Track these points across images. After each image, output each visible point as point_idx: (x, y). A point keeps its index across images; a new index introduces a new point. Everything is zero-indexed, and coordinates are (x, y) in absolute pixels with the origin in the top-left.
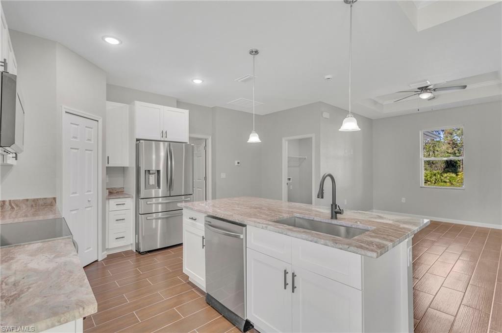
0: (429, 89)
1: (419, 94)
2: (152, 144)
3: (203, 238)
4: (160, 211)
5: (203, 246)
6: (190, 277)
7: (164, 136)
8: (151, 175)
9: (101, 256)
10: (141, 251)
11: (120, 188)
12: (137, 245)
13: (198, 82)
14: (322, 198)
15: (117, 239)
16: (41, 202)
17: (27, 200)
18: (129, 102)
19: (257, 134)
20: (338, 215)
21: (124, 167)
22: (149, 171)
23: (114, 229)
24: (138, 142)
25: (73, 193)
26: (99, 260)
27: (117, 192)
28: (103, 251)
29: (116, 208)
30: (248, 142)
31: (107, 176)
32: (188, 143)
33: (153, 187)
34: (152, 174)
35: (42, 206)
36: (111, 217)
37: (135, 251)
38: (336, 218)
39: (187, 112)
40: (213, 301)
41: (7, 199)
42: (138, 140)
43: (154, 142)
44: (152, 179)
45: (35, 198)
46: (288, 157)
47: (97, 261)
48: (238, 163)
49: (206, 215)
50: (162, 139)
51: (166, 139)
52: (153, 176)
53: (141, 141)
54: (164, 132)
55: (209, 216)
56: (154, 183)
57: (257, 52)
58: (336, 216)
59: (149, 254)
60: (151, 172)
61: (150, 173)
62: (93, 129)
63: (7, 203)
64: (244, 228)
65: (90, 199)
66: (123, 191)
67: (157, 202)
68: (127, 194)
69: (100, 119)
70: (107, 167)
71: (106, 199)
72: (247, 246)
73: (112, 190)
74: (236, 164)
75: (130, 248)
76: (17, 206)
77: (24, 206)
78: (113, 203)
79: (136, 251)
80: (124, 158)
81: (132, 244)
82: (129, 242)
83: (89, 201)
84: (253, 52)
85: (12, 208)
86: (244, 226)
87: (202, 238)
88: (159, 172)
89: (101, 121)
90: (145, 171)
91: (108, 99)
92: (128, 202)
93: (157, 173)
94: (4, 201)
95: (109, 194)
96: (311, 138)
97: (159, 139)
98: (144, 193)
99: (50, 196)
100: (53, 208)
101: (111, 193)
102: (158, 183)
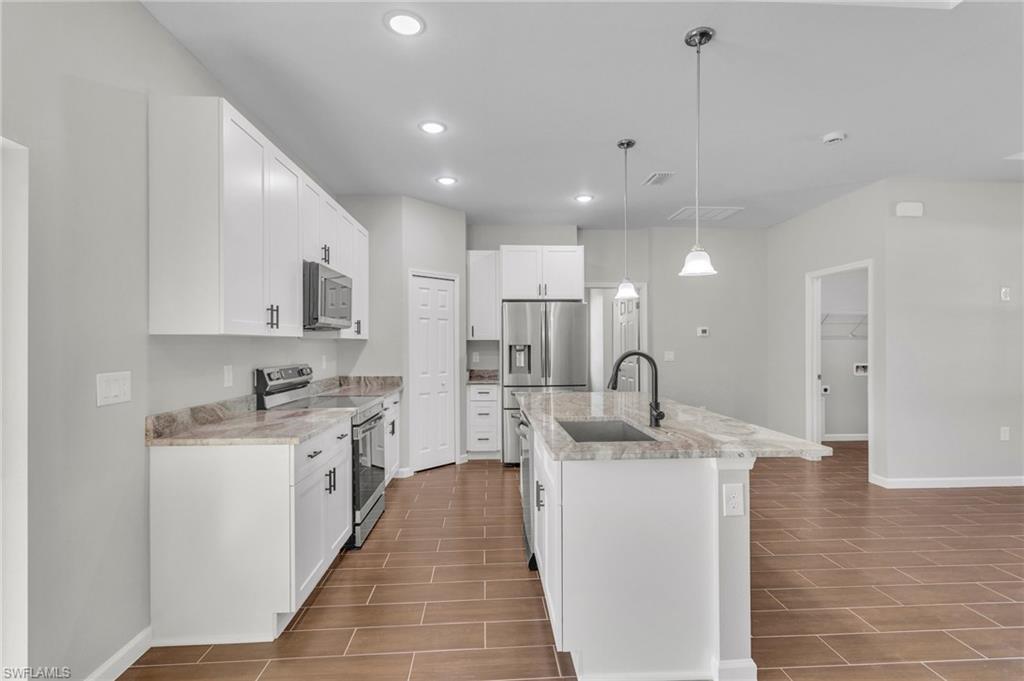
2: (525, 306)
7: (543, 292)
8: (517, 353)
9: (460, 459)
11: (493, 371)
12: (503, 453)
13: (585, 199)
15: (480, 439)
16: (389, 381)
17: (378, 378)
18: (494, 247)
22: (515, 346)
23: (477, 427)
24: (503, 304)
25: (424, 373)
26: (457, 464)
28: (461, 453)
29: (479, 397)
32: (583, 300)
33: (521, 370)
34: (520, 351)
35: (390, 385)
36: (473, 410)
37: (501, 461)
41: (362, 376)
42: (504, 301)
43: (527, 304)
44: (521, 359)
47: (454, 463)
48: (704, 331)
50: (540, 298)
51: (546, 298)
52: (523, 353)
53: (507, 303)
54: (543, 287)
56: (523, 365)
57: (630, 144)
60: (518, 348)
61: (516, 350)
62: (447, 292)
63: (363, 379)
65: (444, 383)
68: (496, 380)
69: (456, 277)
71: (467, 384)
74: (699, 333)
75: (497, 457)
76: (370, 383)
77: (375, 384)
78: (474, 391)
80: (489, 327)
81: (499, 451)
82: (495, 447)
83: (443, 385)
84: (622, 144)
85: (366, 385)
88: (529, 347)
89: (457, 280)
90: (510, 347)
91: (469, 247)
92: (494, 391)
93: (527, 349)
94: (360, 378)
95: (470, 377)
96: (866, 270)
97: (535, 298)
98: (508, 379)
99: (397, 375)
100: (400, 389)
101: (474, 376)
102: (529, 365)
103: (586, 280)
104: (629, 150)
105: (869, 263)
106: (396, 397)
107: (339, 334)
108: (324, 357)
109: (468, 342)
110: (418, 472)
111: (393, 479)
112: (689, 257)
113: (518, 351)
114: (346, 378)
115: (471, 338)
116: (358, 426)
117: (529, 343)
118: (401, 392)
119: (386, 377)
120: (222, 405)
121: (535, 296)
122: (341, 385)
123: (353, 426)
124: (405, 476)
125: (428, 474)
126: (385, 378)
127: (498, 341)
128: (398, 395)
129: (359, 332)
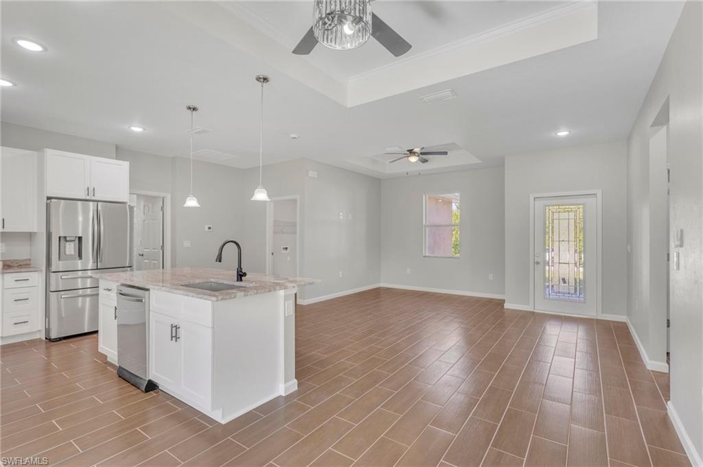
0: (414, 153)
1: (408, 157)
3: (116, 309)
4: (88, 286)
5: (116, 317)
6: (108, 356)
7: (91, 193)
8: (67, 243)
10: (53, 337)
11: (25, 260)
12: (48, 331)
13: (137, 129)
14: (220, 261)
15: (16, 323)
18: (38, 148)
19: (195, 198)
20: (243, 278)
21: (31, 233)
22: (65, 237)
23: (12, 311)
24: (49, 201)
27: (20, 266)
29: (16, 284)
30: (185, 206)
31: (4, 244)
32: (129, 203)
33: (70, 257)
34: (71, 241)
36: (8, 297)
37: (44, 339)
38: (241, 280)
39: (125, 165)
40: (124, 372)
42: (49, 198)
43: (79, 203)
44: (71, 248)
46: (274, 221)
48: (210, 228)
49: (119, 284)
50: (88, 198)
51: (94, 198)
52: (72, 244)
53: (53, 200)
54: (91, 189)
55: (123, 285)
56: (73, 253)
58: (241, 278)
59: (64, 341)
60: (68, 239)
61: (66, 241)
64: (147, 293)
66: (30, 264)
67: (84, 275)
68: (33, 267)
70: (2, 233)
72: (151, 309)
73: (12, 262)
74: (207, 229)
75: (37, 336)
78: (9, 278)
79: (46, 338)
81: (40, 331)
82: (35, 328)
84: (190, 108)
86: (148, 290)
87: (114, 309)
88: (80, 239)
90: (60, 238)
92: (35, 278)
93: (77, 240)
96: (295, 201)
97: (84, 198)
98: (57, 265)
102: (79, 253)
103: (130, 188)
104: (194, 112)
105: (297, 197)
112: (256, 191)
113: (68, 241)
117: (80, 236)
121: (83, 196)
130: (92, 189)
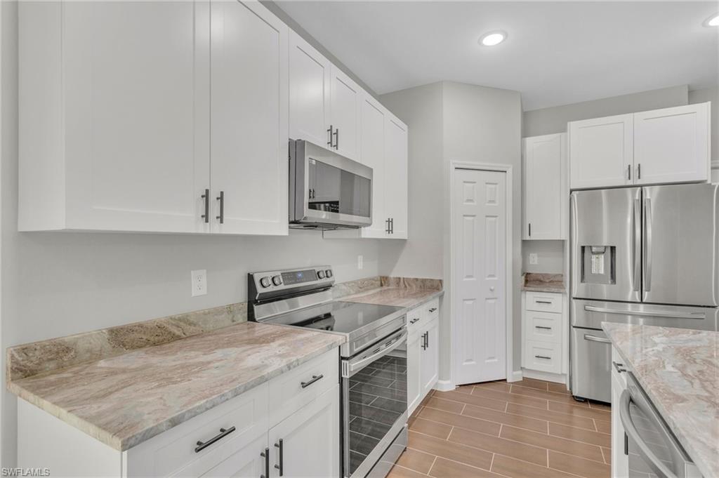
8: (594, 257)
9: (513, 376)
10: (577, 395)
11: (557, 275)
15: (538, 357)
16: (428, 284)
17: (417, 279)
22: (591, 247)
23: (533, 342)
25: (467, 277)
26: (508, 381)
27: (550, 281)
28: (514, 370)
29: (536, 307)
32: (709, 182)
33: (601, 279)
34: (598, 253)
35: (429, 288)
36: (529, 321)
41: (402, 277)
44: (599, 265)
45: (424, 278)
47: (505, 380)
50: (630, 183)
51: (639, 182)
52: (602, 256)
54: (633, 167)
56: (602, 272)
60: (594, 249)
62: (497, 186)
63: (402, 281)
65: (492, 288)
66: (562, 281)
69: (508, 167)
71: (522, 291)
73: (543, 277)
75: (562, 381)
76: (409, 285)
77: (414, 287)
78: (531, 298)
83: (491, 290)
85: (406, 287)
88: (613, 249)
89: (510, 171)
90: (583, 248)
91: (525, 133)
92: (559, 302)
93: (609, 251)
94: (399, 278)
95: (526, 281)
97: (623, 184)
98: (578, 289)
99: (438, 278)
100: (440, 293)
101: (531, 280)
102: (612, 273)
106: (434, 303)
107: (360, 233)
108: (360, 258)
109: (524, 242)
110: (460, 386)
111: (432, 390)
113: (593, 253)
114: (387, 278)
115: (528, 238)
116: (347, 359)
117: (613, 245)
118: (441, 297)
119: (426, 280)
120: (180, 320)
121: (622, 181)
122: (382, 285)
123: (342, 358)
124: (445, 390)
125: (472, 390)
126: (424, 281)
127: (563, 241)
128: (437, 300)
129: (390, 231)
130: (636, 167)
